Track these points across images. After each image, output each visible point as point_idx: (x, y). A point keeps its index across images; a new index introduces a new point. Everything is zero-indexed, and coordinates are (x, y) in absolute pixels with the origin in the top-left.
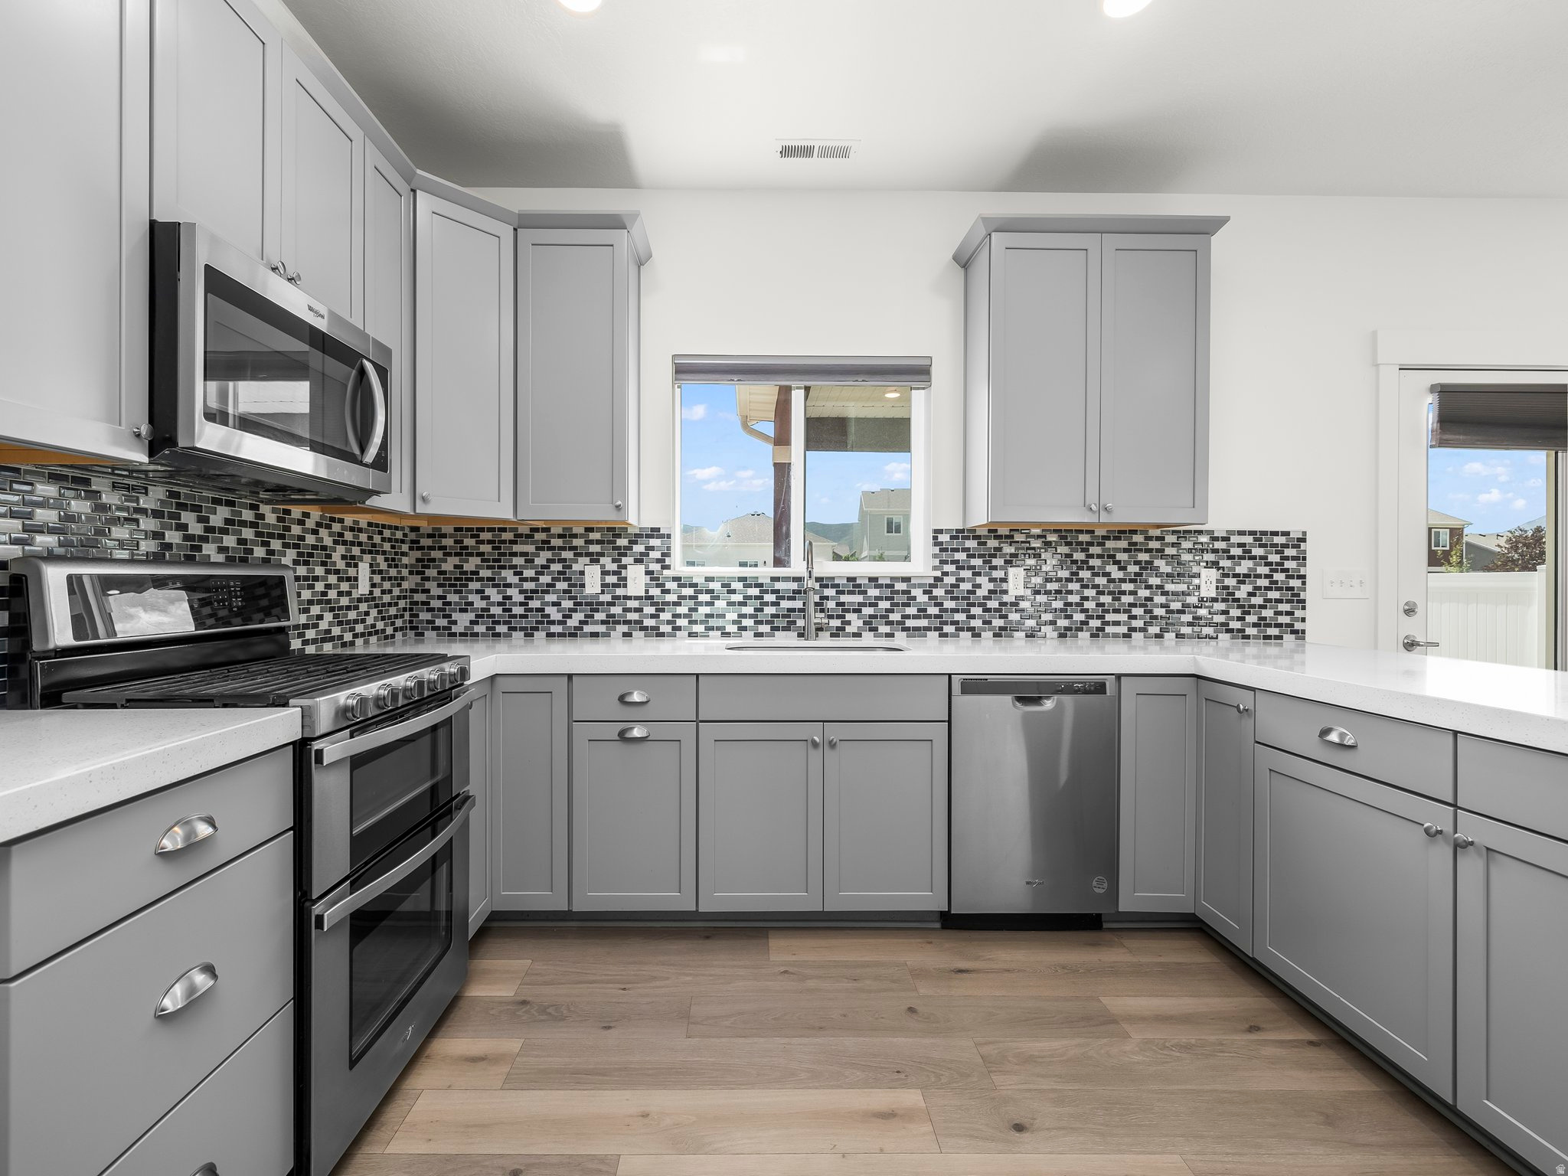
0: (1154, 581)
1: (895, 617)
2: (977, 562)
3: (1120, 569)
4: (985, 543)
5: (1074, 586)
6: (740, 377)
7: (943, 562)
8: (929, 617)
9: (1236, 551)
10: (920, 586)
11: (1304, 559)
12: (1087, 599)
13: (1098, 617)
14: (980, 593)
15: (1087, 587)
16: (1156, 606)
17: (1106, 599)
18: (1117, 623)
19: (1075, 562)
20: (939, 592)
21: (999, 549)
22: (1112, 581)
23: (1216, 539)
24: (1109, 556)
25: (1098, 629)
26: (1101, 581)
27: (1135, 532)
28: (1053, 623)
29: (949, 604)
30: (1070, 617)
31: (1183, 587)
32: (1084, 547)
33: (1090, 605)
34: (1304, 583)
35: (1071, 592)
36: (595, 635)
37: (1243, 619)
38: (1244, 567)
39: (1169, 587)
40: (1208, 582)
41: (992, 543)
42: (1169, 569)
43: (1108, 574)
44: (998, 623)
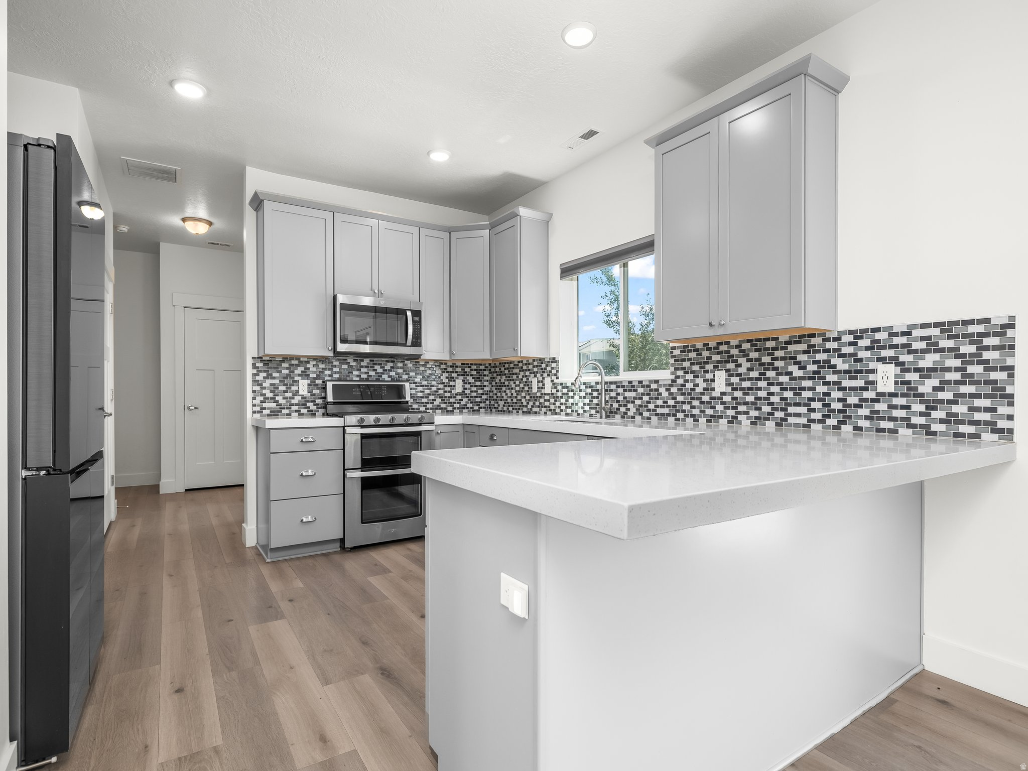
0: (831, 378)
1: (651, 406)
2: (696, 368)
3: (800, 368)
4: (701, 354)
5: (762, 384)
6: (584, 269)
7: (676, 369)
8: (668, 406)
9: (917, 345)
10: (665, 385)
11: (1012, 347)
12: (772, 394)
13: (782, 410)
14: (699, 390)
15: (772, 384)
16: (834, 400)
17: (788, 394)
18: (798, 415)
19: (763, 364)
20: (674, 390)
21: (710, 358)
22: (795, 379)
23: (896, 334)
24: (791, 358)
25: (782, 419)
26: (784, 379)
27: (813, 335)
28: (746, 413)
29: (680, 398)
30: (759, 409)
31: (860, 383)
32: (770, 352)
33: (775, 399)
34: (1011, 376)
35: (760, 389)
36: (536, 413)
37: (929, 415)
38: (929, 360)
39: (846, 383)
40: (885, 378)
41: (706, 354)
42: (846, 367)
43: (791, 373)
44: (709, 412)
